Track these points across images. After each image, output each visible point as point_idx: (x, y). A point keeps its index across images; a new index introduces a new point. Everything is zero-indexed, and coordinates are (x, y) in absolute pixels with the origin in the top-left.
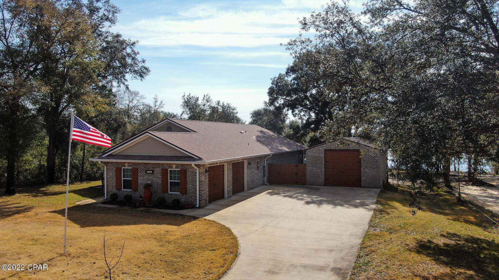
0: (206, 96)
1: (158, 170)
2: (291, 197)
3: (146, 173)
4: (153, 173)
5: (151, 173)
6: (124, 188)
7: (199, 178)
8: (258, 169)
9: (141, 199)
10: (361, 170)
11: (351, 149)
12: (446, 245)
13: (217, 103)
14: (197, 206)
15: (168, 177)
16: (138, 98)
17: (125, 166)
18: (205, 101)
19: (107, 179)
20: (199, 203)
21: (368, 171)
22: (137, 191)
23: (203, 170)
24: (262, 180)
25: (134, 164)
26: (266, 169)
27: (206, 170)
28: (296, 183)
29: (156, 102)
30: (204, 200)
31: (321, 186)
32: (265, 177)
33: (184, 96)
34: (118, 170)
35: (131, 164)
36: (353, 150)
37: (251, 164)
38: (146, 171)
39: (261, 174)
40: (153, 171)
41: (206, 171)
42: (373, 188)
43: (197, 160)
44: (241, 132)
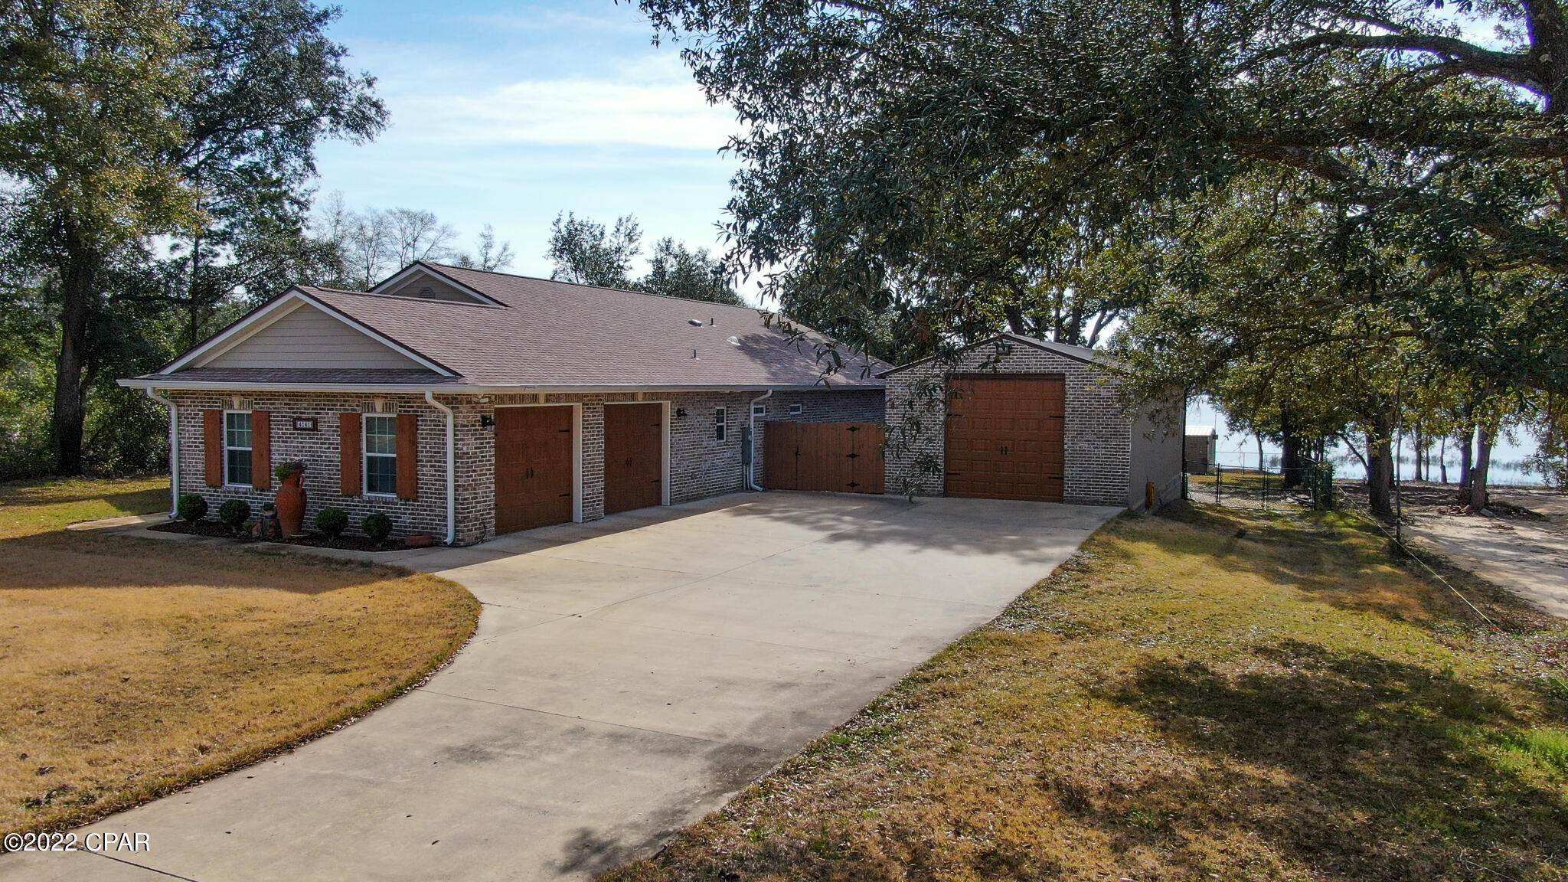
0: (624, 220)
1: (330, 418)
2: (797, 521)
3: (295, 428)
4: (315, 428)
5: (309, 429)
6: (230, 481)
7: (455, 444)
8: (720, 436)
9: (270, 513)
10: (1063, 444)
11: (1032, 371)
12: (1254, 680)
13: (663, 245)
14: (449, 540)
15: (360, 440)
16: (431, 235)
17: (232, 406)
18: (622, 239)
19: (180, 450)
20: (456, 531)
21: (1085, 446)
22: (269, 490)
23: (471, 417)
24: (738, 472)
25: (261, 396)
26: (755, 439)
27: (484, 418)
28: (853, 485)
29: (488, 246)
30: (477, 519)
31: (932, 496)
32: (748, 464)
33: (559, 220)
34: (213, 420)
35: (251, 398)
36: (1040, 374)
37: (685, 415)
38: (295, 420)
39: (734, 452)
40: (315, 421)
41: (485, 422)
42: (1103, 504)
43: (442, 379)
44: (692, 323)
